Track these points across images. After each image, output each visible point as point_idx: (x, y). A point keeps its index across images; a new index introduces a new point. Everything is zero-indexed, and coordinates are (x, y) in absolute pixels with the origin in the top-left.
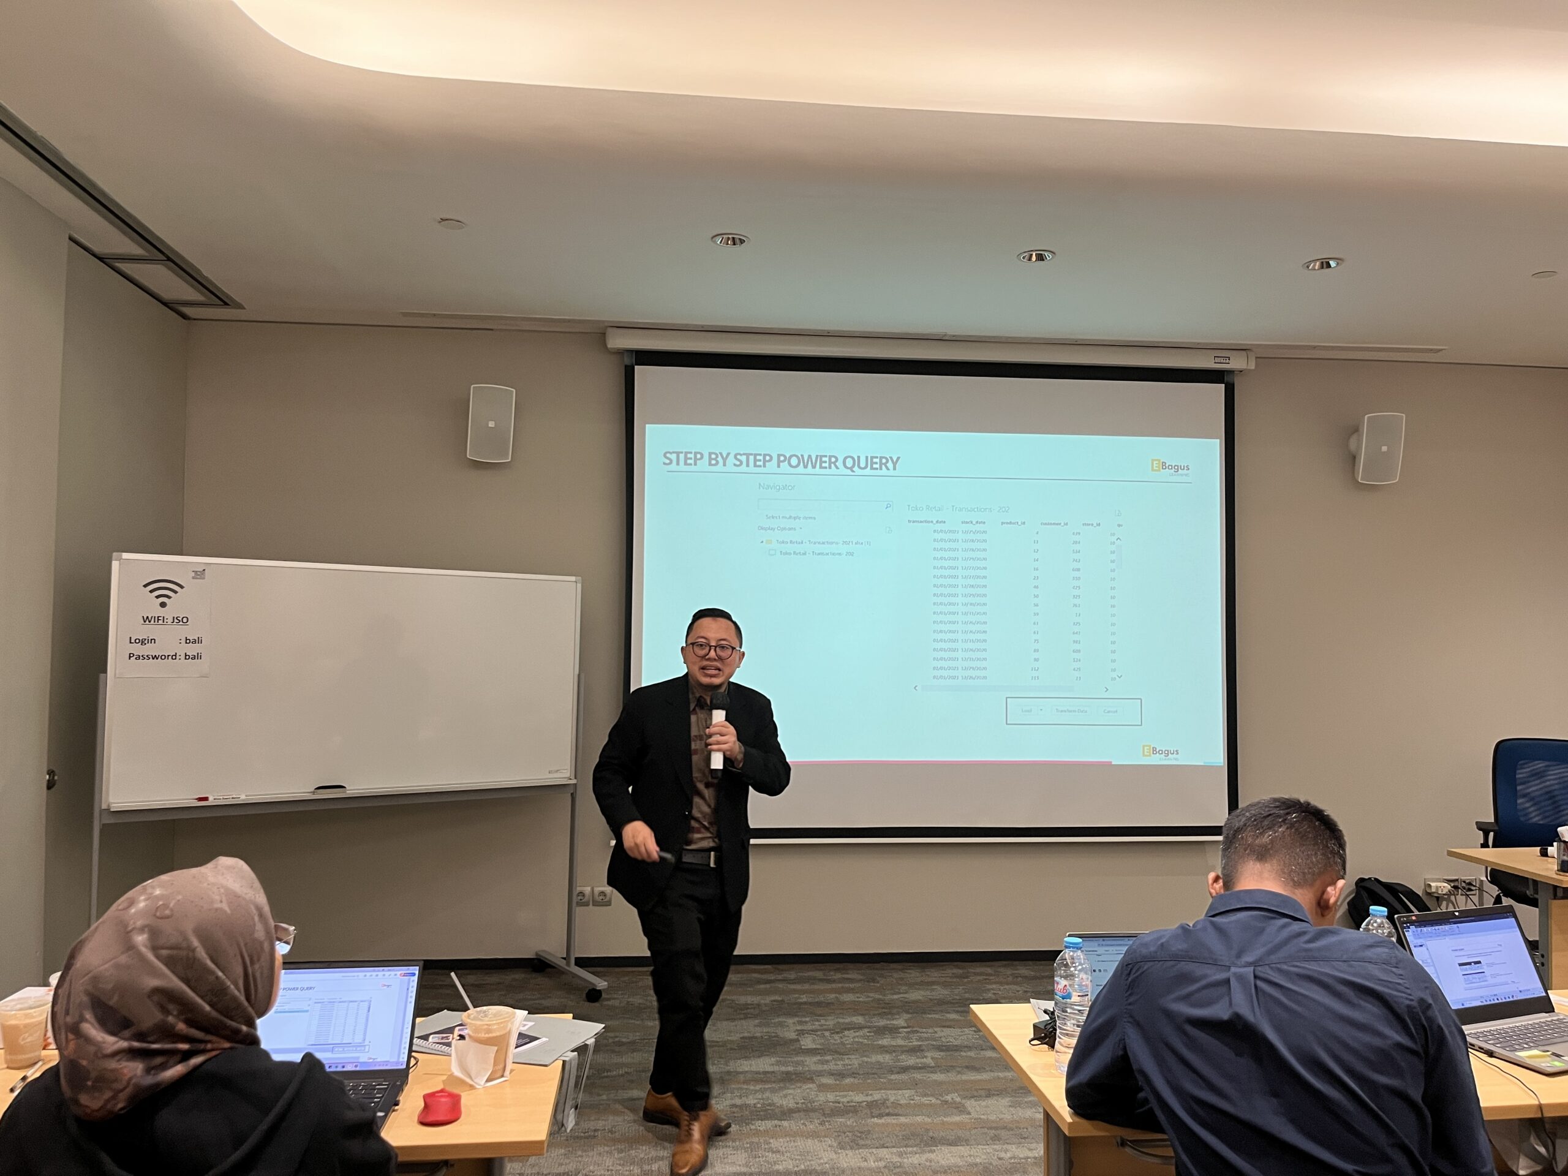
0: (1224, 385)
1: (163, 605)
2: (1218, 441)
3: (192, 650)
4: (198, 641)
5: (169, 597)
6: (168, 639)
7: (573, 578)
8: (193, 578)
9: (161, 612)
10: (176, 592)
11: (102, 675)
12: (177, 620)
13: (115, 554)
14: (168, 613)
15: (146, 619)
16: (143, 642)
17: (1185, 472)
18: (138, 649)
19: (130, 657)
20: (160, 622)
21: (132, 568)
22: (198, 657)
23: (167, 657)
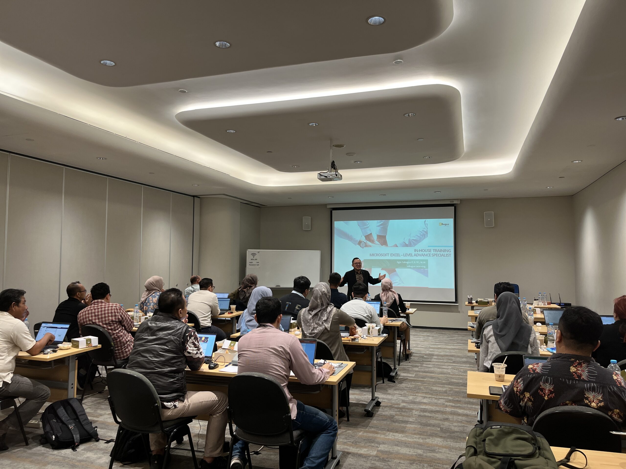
0: (453, 207)
1: (254, 257)
2: (453, 219)
3: (258, 264)
4: (258, 262)
6: (254, 262)
7: (319, 251)
8: (258, 253)
9: (253, 258)
12: (256, 259)
13: (247, 250)
15: (251, 259)
16: (251, 263)
17: (448, 225)
18: (250, 264)
20: (253, 260)
21: (249, 252)
22: (258, 265)
23: (254, 265)
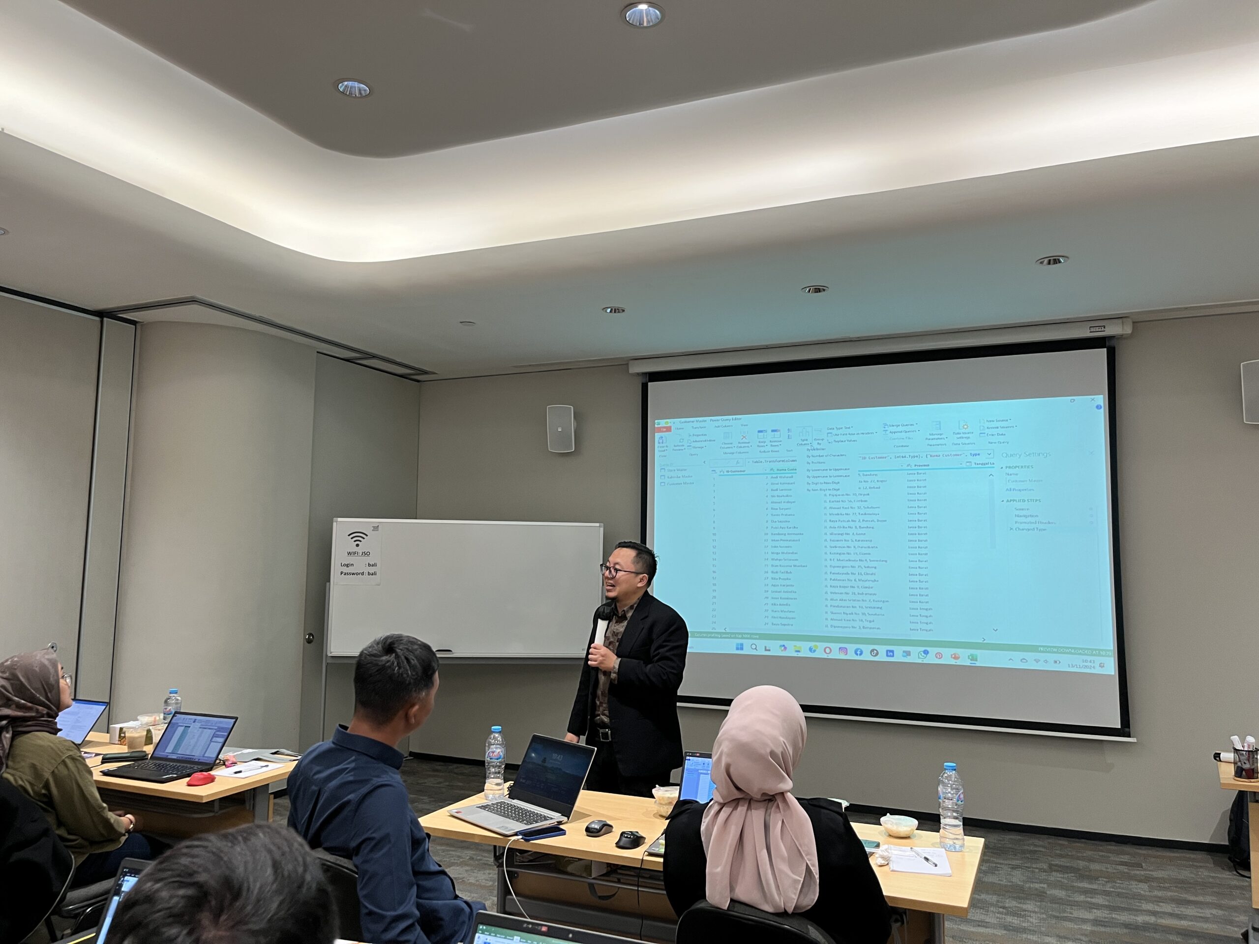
0: (1106, 349)
1: (357, 545)
2: (1102, 397)
3: (372, 570)
4: (374, 565)
5: (360, 541)
6: (360, 564)
7: (598, 525)
8: (373, 530)
9: (356, 549)
10: (364, 538)
11: (328, 584)
12: (366, 554)
13: (335, 518)
14: (360, 550)
15: (349, 553)
16: (347, 566)
18: (345, 570)
19: (341, 574)
20: (356, 555)
21: (342, 526)
22: (375, 574)
23: (358, 574)
